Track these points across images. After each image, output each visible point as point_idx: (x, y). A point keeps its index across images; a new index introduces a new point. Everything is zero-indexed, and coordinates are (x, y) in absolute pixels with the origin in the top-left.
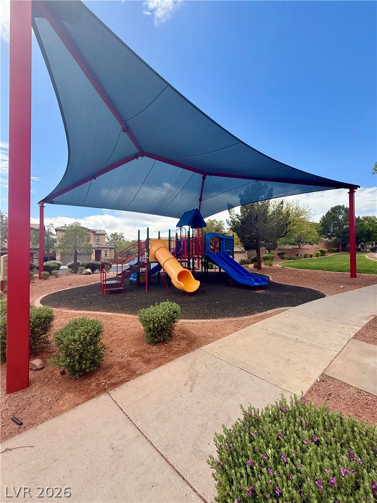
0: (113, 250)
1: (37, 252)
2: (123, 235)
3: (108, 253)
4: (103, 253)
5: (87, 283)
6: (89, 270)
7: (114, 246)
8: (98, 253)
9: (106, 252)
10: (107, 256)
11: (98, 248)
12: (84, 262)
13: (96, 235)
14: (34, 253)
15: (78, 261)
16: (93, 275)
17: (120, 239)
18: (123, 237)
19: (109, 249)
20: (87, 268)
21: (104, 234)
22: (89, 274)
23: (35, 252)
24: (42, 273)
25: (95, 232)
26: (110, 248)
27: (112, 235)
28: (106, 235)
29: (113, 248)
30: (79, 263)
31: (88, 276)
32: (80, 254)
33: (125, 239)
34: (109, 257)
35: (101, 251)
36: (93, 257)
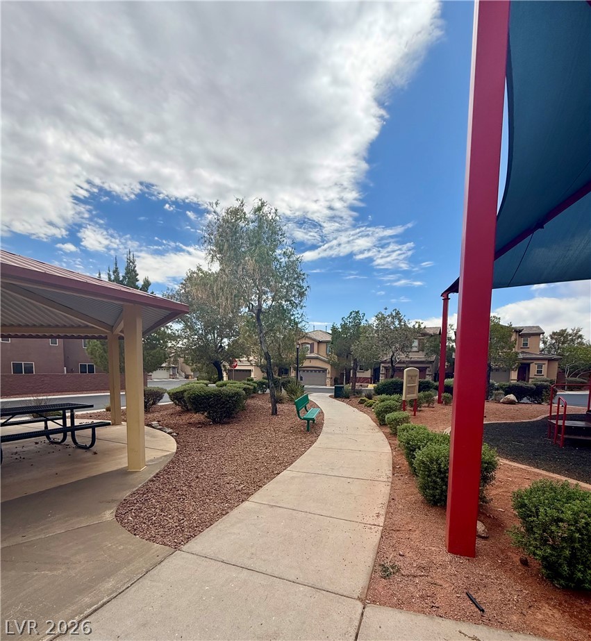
0: (556, 365)
1: (430, 365)
2: (580, 333)
3: (544, 369)
4: (533, 369)
5: (513, 419)
6: (512, 397)
7: (559, 355)
8: (524, 369)
9: (540, 366)
10: (541, 374)
11: (524, 359)
12: (504, 383)
13: (522, 336)
14: (426, 368)
15: (491, 381)
16: (520, 406)
17: (572, 340)
18: (580, 337)
19: (546, 362)
20: (507, 393)
21: (539, 334)
22: (512, 402)
23: (428, 366)
24: (443, 395)
25: (520, 331)
26: (550, 360)
27: (554, 334)
28: (541, 336)
29: (555, 360)
30: (493, 384)
31: (512, 406)
32: (497, 370)
33: (584, 341)
34: (545, 377)
35: (529, 365)
36: (514, 375)
